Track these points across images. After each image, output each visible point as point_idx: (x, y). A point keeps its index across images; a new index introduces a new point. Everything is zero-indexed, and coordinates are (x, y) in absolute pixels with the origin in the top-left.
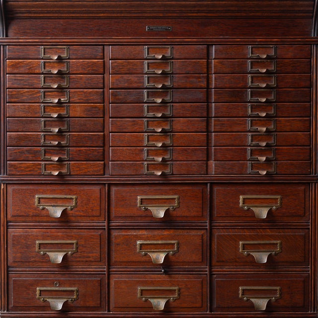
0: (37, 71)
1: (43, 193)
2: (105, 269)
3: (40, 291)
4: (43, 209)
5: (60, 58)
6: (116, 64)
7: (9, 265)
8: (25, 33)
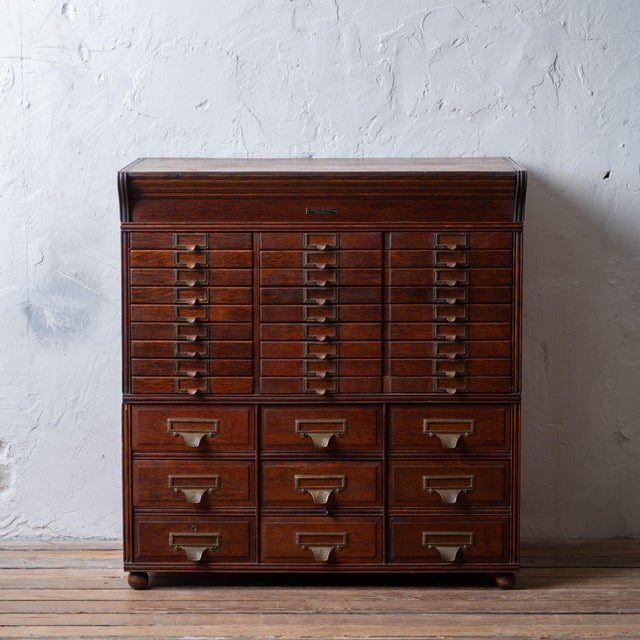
0: (169, 264)
1: (176, 416)
2: (255, 510)
3: (174, 537)
4: (178, 435)
5: (197, 249)
6: (267, 256)
7: (134, 504)
8: (153, 217)
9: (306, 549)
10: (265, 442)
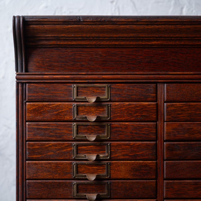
0: (67, 118)
5: (98, 101)
6: (173, 108)
8: (50, 67)
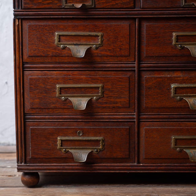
1: (63, 30)
2: (135, 116)
3: (62, 141)
4: (64, 48)
7: (26, 112)
9: (181, 151)
10: (144, 54)
